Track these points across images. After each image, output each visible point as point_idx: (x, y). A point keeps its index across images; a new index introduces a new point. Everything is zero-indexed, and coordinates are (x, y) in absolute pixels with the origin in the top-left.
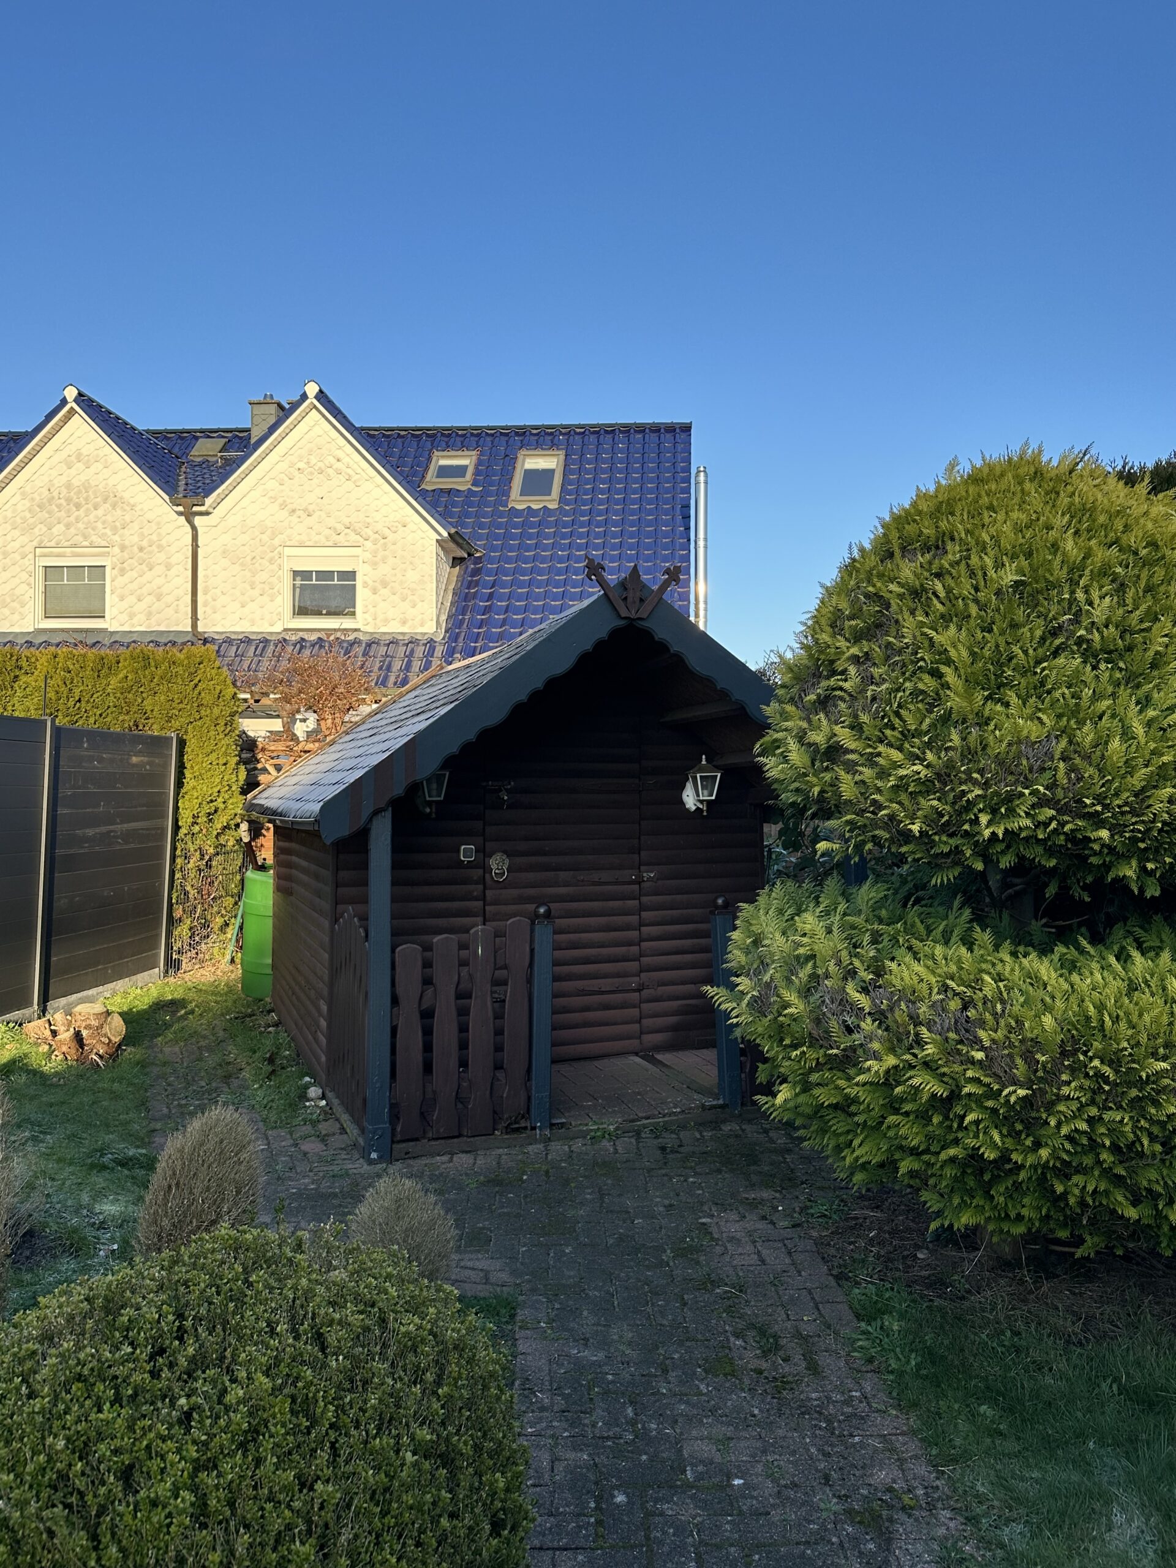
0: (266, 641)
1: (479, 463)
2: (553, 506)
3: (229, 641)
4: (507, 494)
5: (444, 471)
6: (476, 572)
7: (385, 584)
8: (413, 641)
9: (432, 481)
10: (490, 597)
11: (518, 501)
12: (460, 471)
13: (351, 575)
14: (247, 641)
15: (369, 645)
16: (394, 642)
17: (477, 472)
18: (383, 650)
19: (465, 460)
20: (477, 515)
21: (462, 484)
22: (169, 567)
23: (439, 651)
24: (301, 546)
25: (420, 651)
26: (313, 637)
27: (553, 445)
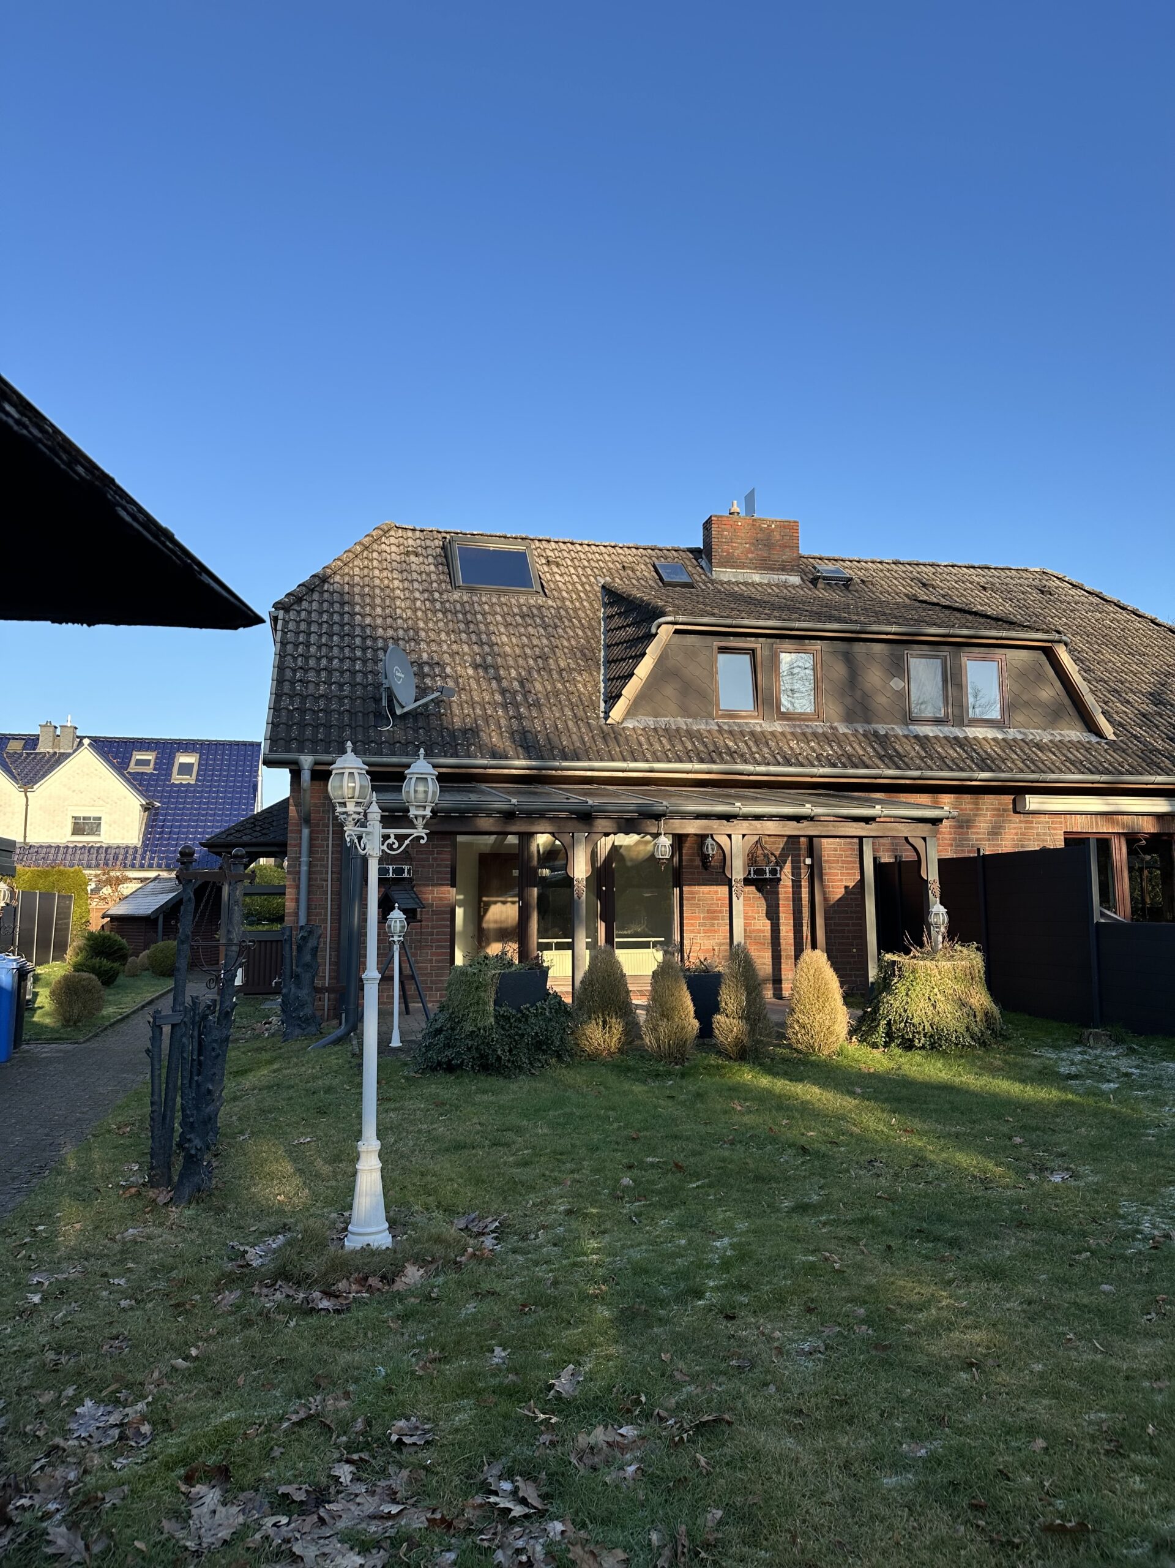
0: (59, 847)
1: (157, 758)
2: (193, 782)
3: (41, 846)
4: (170, 775)
5: (139, 763)
6: (156, 814)
7: (115, 822)
8: (127, 847)
9: (133, 768)
10: (163, 827)
11: (177, 779)
12: (146, 763)
13: (100, 818)
14: (50, 846)
15: (107, 848)
16: (118, 847)
17: (156, 763)
18: (113, 851)
19: (150, 756)
20: (156, 786)
21: (149, 769)
22: (13, 813)
23: (140, 851)
24: (77, 805)
25: (131, 851)
26: (81, 845)
27: (194, 751)
